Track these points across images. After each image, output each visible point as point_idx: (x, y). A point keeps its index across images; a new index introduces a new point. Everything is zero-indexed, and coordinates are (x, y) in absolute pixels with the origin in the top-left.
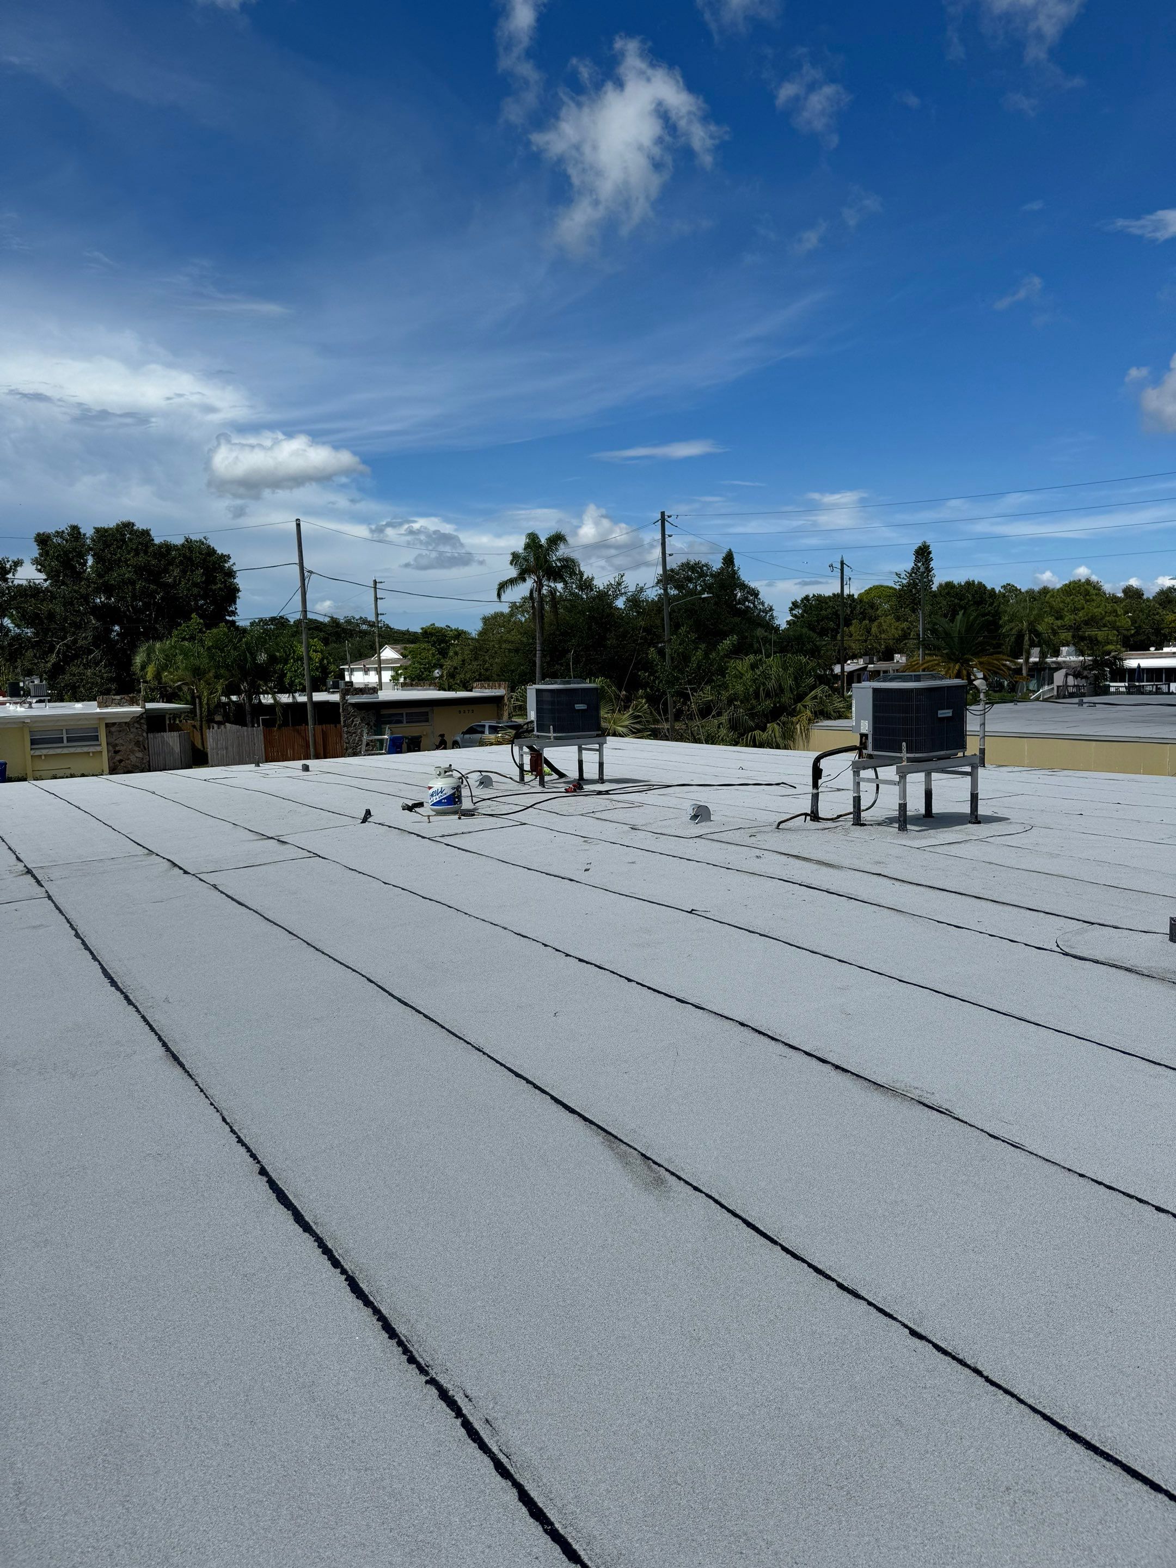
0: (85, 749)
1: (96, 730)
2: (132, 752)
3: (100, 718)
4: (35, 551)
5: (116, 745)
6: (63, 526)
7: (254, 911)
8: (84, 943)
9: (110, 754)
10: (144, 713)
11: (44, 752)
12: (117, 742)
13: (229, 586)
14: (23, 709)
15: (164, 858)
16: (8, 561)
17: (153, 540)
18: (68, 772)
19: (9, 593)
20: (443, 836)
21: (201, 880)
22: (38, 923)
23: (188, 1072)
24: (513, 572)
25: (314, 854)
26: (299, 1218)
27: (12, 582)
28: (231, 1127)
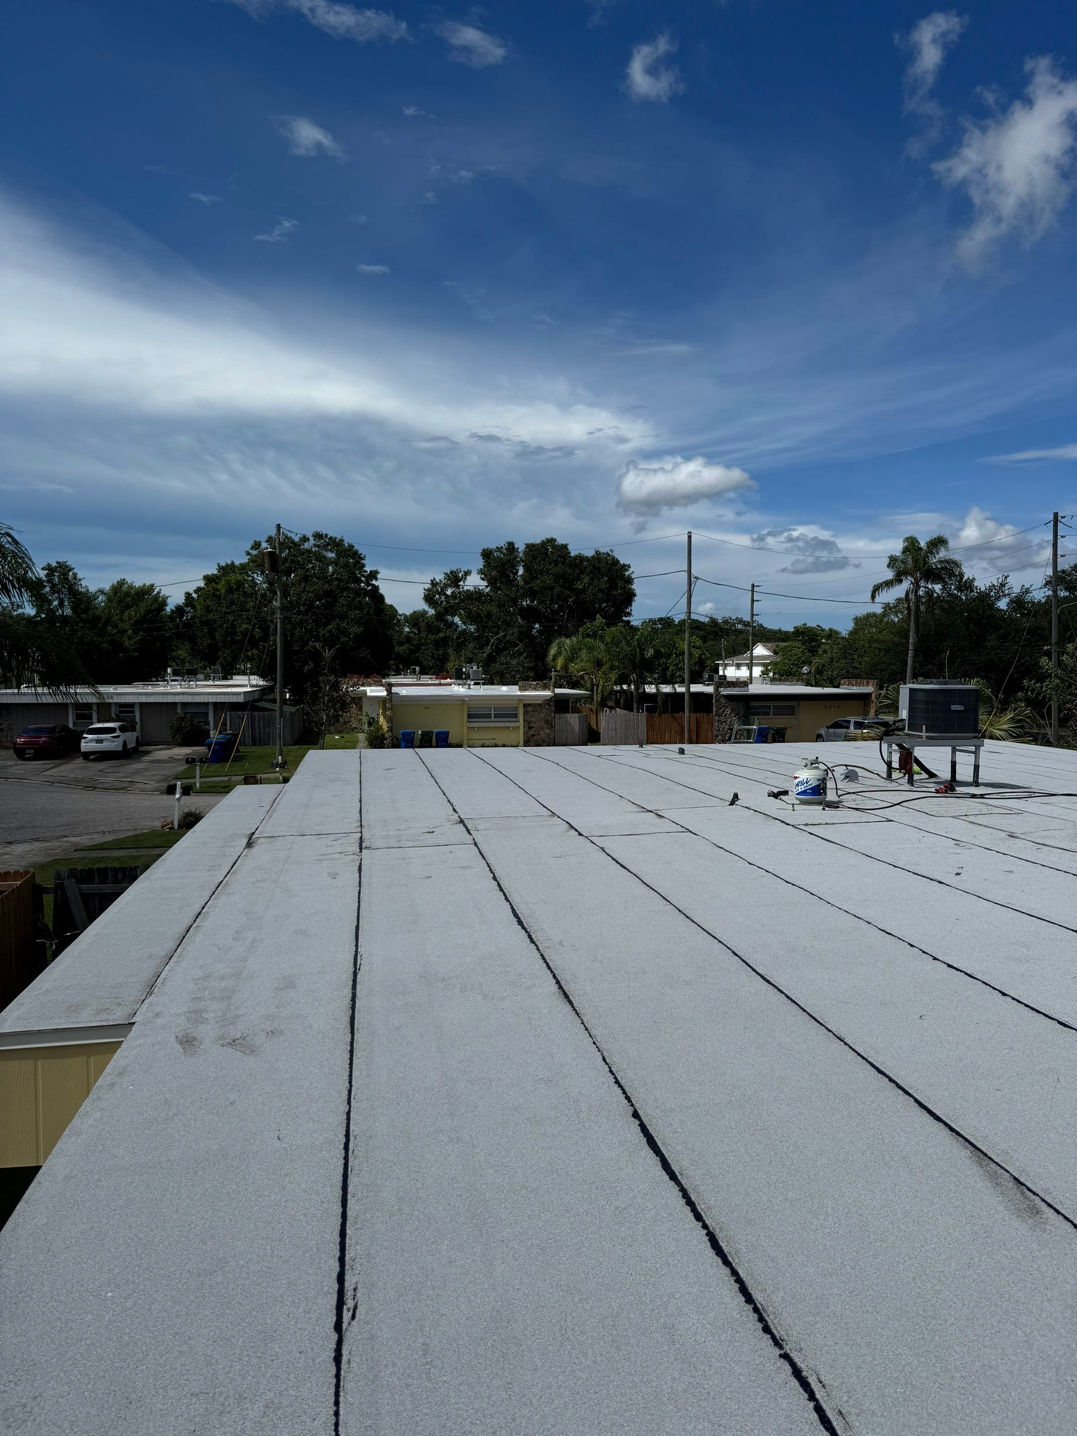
0: (507, 724)
1: (516, 708)
2: (542, 728)
3: (519, 700)
4: (480, 563)
5: (531, 722)
6: (502, 543)
7: (634, 875)
8: (499, 885)
9: (525, 729)
10: (553, 697)
11: (477, 725)
12: (531, 719)
13: (627, 592)
14: (464, 690)
15: (564, 820)
16: (461, 572)
17: (570, 553)
18: (493, 742)
19: (460, 597)
20: (807, 825)
21: (591, 842)
22: (466, 864)
23: (576, 1010)
24: (889, 575)
25: (686, 829)
26: (666, 1166)
27: (463, 588)
28: (610, 1068)
